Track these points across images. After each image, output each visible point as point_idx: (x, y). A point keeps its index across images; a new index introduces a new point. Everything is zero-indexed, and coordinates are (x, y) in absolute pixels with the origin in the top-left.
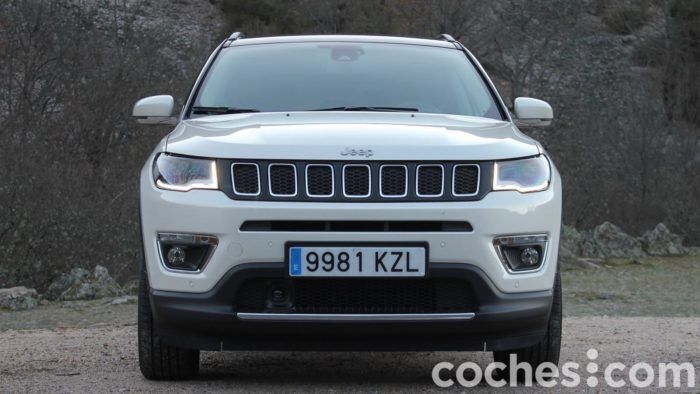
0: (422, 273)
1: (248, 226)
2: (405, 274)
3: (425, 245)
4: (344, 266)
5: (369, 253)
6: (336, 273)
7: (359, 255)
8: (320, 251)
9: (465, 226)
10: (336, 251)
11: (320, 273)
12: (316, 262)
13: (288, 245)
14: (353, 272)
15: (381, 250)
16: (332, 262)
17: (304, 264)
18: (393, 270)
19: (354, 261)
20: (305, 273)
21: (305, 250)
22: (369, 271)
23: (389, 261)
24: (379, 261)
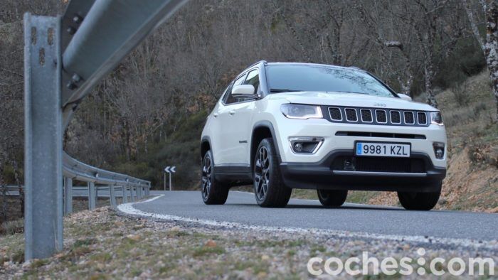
0: (408, 156)
1: (339, 133)
2: (402, 156)
3: (410, 144)
4: (378, 151)
5: (388, 146)
6: (375, 154)
7: (385, 147)
8: (369, 145)
9: (423, 137)
10: (375, 145)
11: (369, 154)
12: (368, 149)
13: (356, 142)
14: (382, 154)
15: (393, 145)
16: (374, 150)
17: (363, 150)
18: (398, 154)
19: (382, 149)
20: (363, 154)
21: (363, 144)
22: (388, 154)
23: (396, 150)
24: (392, 150)
